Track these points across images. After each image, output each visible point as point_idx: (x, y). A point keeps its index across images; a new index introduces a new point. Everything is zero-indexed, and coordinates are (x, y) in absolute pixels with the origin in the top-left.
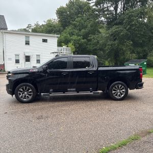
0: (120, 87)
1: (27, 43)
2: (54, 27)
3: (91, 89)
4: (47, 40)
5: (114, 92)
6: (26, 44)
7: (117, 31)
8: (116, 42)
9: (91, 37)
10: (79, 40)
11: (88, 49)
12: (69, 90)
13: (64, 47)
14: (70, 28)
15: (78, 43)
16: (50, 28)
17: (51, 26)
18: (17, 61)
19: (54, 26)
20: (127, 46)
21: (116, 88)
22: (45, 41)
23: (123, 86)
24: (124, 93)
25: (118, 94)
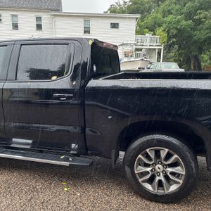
4: (118, 24)
5: (140, 169)
6: (85, 32)
11: (195, 38)
13: (147, 35)
22: (114, 26)
23: (176, 156)
24: (181, 181)
25: (157, 178)
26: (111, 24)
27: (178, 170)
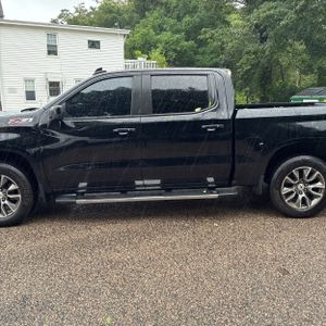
0: (307, 174)
1: (52, 51)
2: (119, 12)
3: (211, 180)
4: (98, 42)
5: (286, 190)
6: (49, 53)
7: (272, 16)
8: (268, 44)
9: (206, 33)
10: (178, 41)
12: (138, 183)
13: (139, 59)
14: (156, 14)
15: (175, 50)
16: (110, 16)
17: (111, 12)
18: (31, 96)
19: (118, 10)
20: (296, 54)
21: (293, 177)
22: (94, 45)
23: (318, 173)
24: (321, 195)
25: (300, 197)
26: (89, 41)
27: (319, 185)
